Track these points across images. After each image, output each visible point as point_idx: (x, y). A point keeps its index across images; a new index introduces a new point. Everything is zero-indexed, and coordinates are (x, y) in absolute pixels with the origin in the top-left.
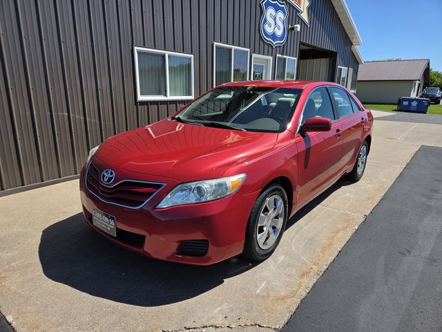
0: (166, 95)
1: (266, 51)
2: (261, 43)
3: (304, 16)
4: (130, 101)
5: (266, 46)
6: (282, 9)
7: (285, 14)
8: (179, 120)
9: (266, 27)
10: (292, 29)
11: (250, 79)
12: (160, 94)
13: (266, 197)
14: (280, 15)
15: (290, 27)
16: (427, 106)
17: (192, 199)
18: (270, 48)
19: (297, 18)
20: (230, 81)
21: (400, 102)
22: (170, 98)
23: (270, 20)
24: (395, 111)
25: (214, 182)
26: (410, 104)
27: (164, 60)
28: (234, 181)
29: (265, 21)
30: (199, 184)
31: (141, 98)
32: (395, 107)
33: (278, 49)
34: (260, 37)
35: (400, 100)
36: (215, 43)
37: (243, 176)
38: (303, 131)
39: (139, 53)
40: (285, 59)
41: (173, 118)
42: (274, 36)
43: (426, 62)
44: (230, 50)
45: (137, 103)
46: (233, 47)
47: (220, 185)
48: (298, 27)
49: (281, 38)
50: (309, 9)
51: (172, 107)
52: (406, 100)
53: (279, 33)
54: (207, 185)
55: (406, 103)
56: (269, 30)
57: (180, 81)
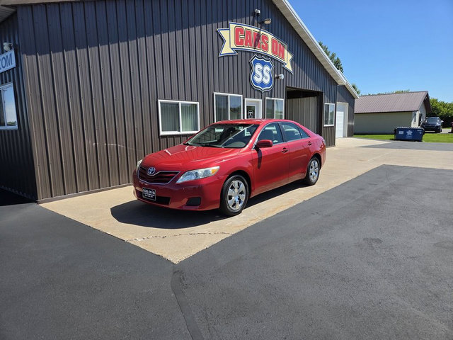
0: (179, 131)
1: (256, 95)
2: (252, 90)
3: (289, 67)
4: (155, 135)
5: (256, 92)
6: (269, 64)
7: (271, 67)
8: (188, 144)
9: (256, 78)
10: (278, 77)
11: (244, 117)
12: (175, 130)
13: (232, 180)
14: (267, 68)
15: (276, 76)
16: (422, 135)
17: (193, 178)
18: (260, 94)
19: (282, 69)
20: (227, 119)
21: (396, 132)
22: (182, 132)
23: (258, 72)
24: (392, 140)
25: (203, 170)
26: (405, 134)
27: (178, 107)
28: (213, 169)
29: (254, 73)
30: (196, 171)
31: (162, 133)
32: (393, 137)
33: (267, 93)
34: (251, 86)
35: (395, 130)
36: (215, 93)
37: (218, 167)
38: (257, 148)
39: (161, 103)
40: (273, 101)
41: (184, 144)
42: (262, 84)
43: (424, 94)
44: (227, 96)
45: (160, 137)
46: (229, 95)
47: (207, 171)
48: (282, 76)
49: (269, 85)
50: (292, 61)
51: (184, 138)
52: (401, 130)
53: (267, 81)
54: (201, 172)
55: (401, 133)
56: (258, 80)
57: (190, 121)
